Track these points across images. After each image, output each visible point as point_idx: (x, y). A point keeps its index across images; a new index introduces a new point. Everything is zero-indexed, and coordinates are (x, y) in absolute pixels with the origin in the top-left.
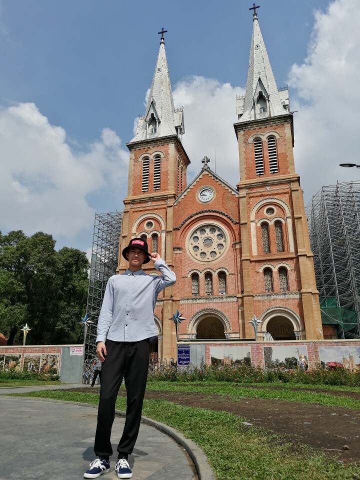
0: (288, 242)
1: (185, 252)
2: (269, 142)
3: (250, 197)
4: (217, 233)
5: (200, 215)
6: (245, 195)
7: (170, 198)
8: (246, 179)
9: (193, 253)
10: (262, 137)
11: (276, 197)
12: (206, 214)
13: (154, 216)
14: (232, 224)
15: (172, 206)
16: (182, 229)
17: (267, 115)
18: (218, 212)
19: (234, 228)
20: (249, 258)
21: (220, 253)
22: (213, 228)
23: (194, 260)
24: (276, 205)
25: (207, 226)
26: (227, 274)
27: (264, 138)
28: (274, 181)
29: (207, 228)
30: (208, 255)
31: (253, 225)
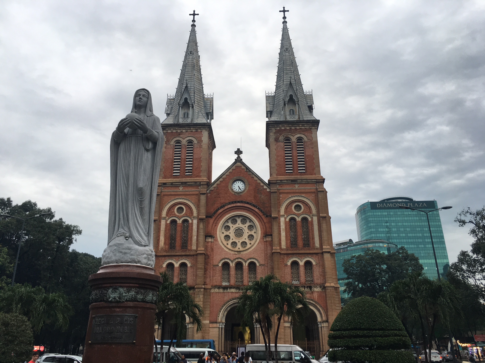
0: (313, 238)
1: (217, 240)
2: (297, 142)
3: (280, 193)
4: (248, 224)
5: (232, 205)
6: (276, 191)
7: (203, 185)
8: (277, 175)
9: (225, 243)
10: (291, 137)
11: (303, 195)
12: (239, 204)
13: (185, 201)
14: (263, 217)
15: (204, 194)
16: (214, 218)
17: (296, 118)
18: (250, 204)
19: (265, 221)
20: (279, 251)
21: (250, 244)
22: (244, 219)
23: (225, 249)
24: (303, 202)
25: (239, 216)
26: (258, 264)
27: (294, 139)
28: (302, 180)
29: (239, 218)
30: (239, 245)
31: (282, 219)
